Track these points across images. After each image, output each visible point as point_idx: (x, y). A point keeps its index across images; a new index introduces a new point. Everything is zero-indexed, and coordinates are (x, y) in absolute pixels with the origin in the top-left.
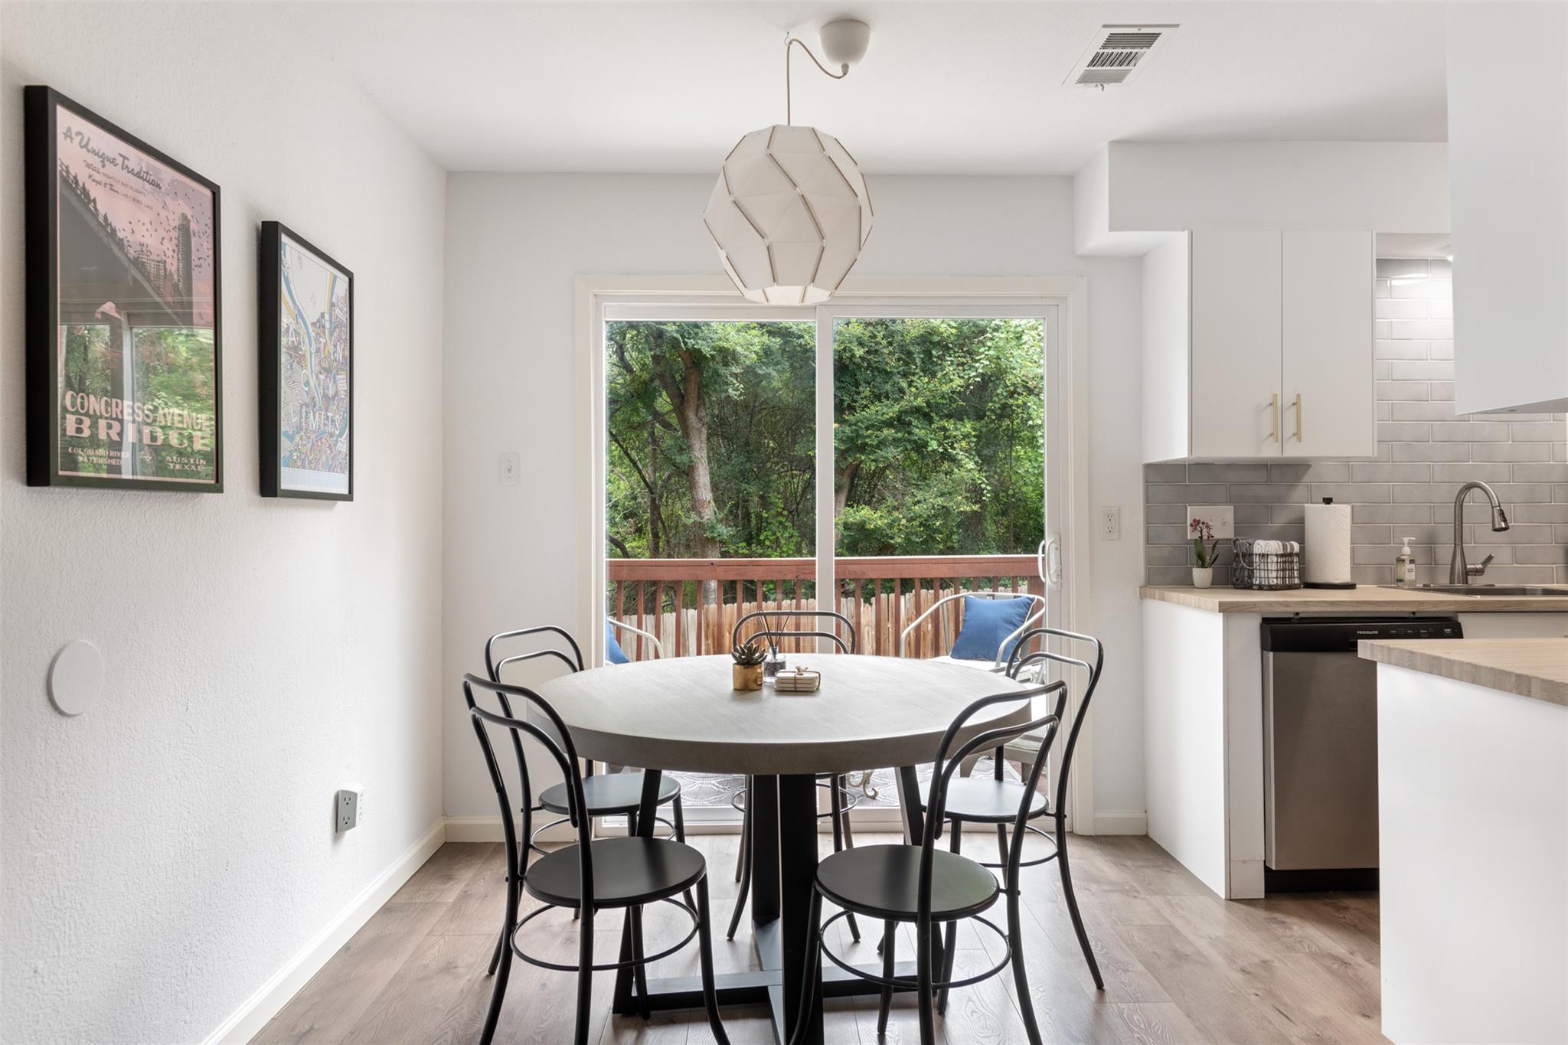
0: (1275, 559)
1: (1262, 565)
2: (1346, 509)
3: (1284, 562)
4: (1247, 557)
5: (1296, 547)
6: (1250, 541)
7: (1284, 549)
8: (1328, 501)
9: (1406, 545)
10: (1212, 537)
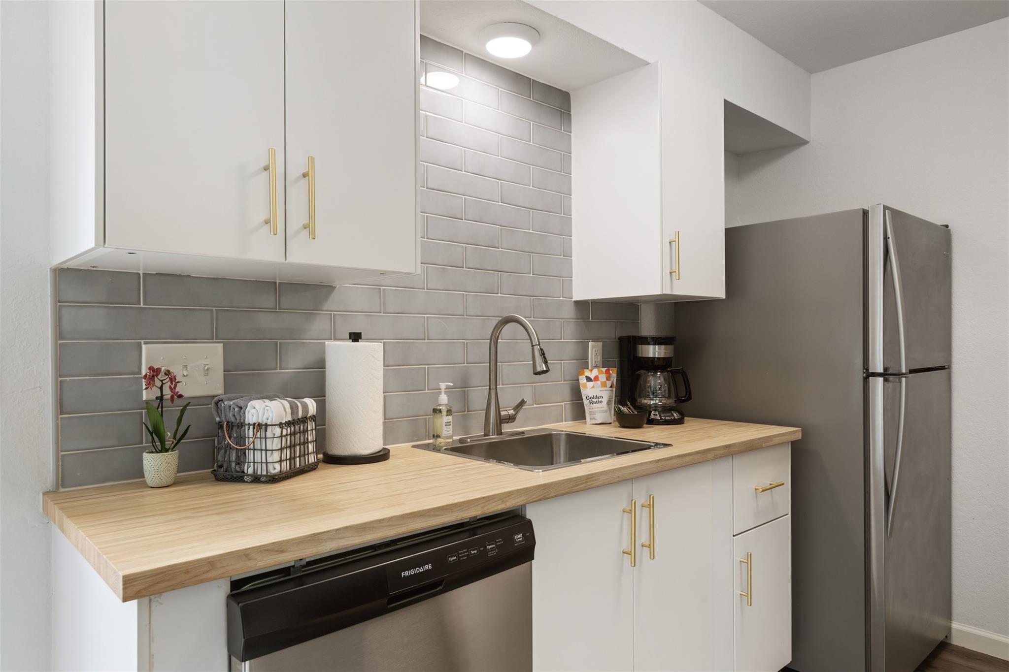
0: (278, 431)
1: (257, 442)
2: (378, 347)
3: (293, 434)
4: (235, 429)
5: (312, 405)
6: (240, 402)
7: (292, 413)
8: (356, 337)
9: (443, 393)
10: (180, 396)
